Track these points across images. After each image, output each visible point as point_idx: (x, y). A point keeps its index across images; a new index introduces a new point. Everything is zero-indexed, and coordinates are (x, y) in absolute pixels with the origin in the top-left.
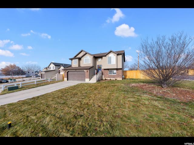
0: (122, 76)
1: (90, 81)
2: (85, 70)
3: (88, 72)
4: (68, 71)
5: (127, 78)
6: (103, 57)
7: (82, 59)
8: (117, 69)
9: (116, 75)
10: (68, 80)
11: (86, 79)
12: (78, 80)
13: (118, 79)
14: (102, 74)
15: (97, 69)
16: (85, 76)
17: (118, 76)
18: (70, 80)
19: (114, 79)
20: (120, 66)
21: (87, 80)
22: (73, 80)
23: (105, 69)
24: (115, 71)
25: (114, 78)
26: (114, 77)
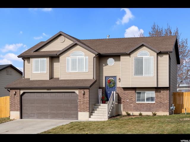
0: (170, 105)
1: (90, 117)
2: (77, 92)
3: (87, 95)
4: (22, 92)
5: (184, 111)
6: (122, 58)
7: (61, 58)
8: (157, 89)
9: (154, 102)
10: (21, 118)
11: (80, 114)
12: (55, 116)
13: (160, 113)
14: (119, 100)
15: (104, 86)
16: (77, 107)
17: (159, 106)
18: (29, 117)
19: (150, 114)
20: (164, 82)
21: (83, 116)
22: (38, 118)
23: (125, 89)
24: (152, 94)
25: (149, 111)
26: (148, 108)
